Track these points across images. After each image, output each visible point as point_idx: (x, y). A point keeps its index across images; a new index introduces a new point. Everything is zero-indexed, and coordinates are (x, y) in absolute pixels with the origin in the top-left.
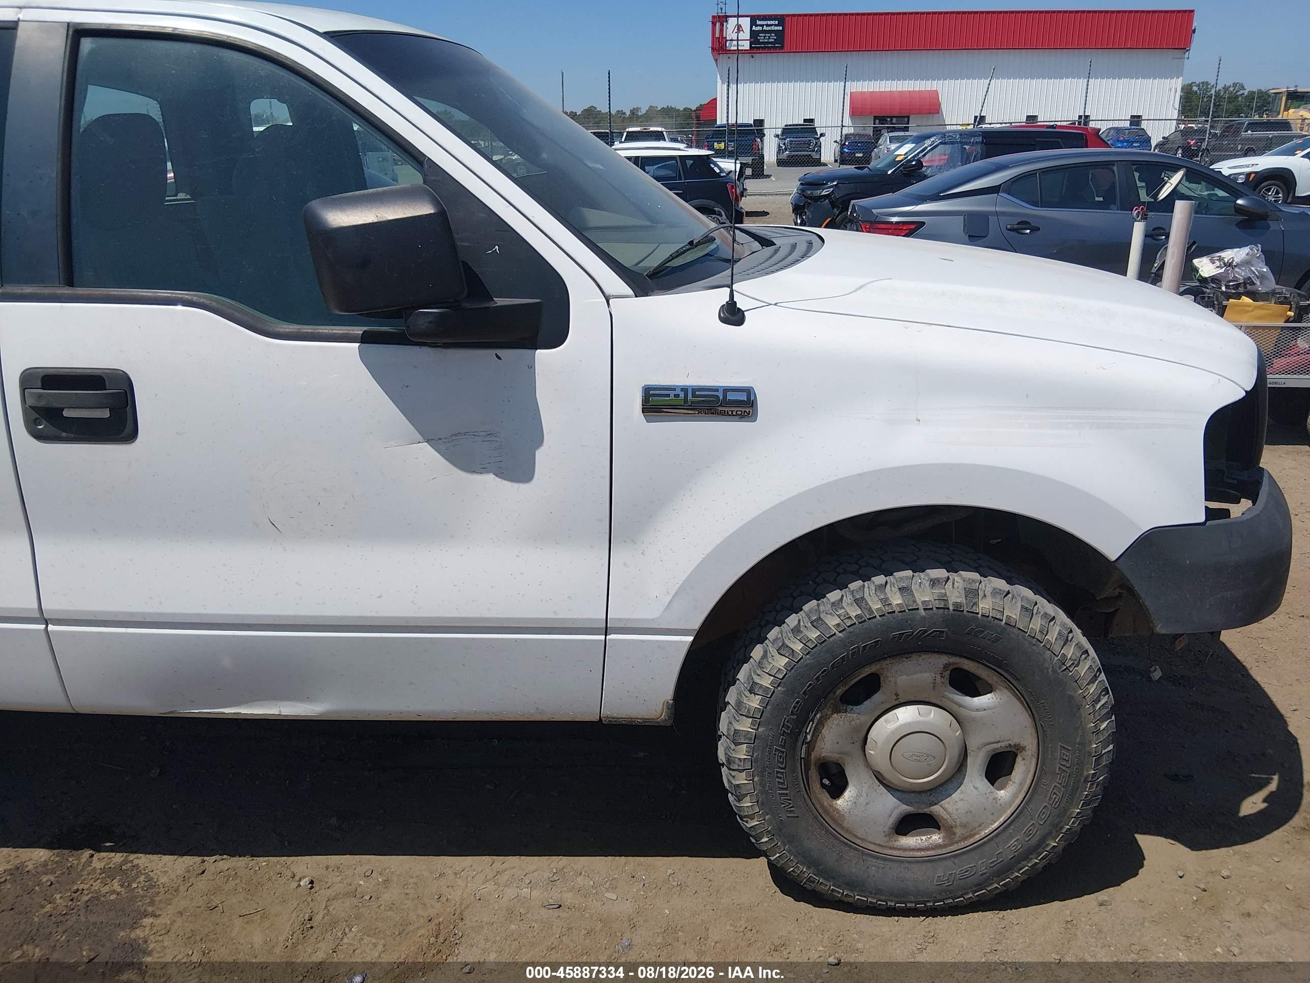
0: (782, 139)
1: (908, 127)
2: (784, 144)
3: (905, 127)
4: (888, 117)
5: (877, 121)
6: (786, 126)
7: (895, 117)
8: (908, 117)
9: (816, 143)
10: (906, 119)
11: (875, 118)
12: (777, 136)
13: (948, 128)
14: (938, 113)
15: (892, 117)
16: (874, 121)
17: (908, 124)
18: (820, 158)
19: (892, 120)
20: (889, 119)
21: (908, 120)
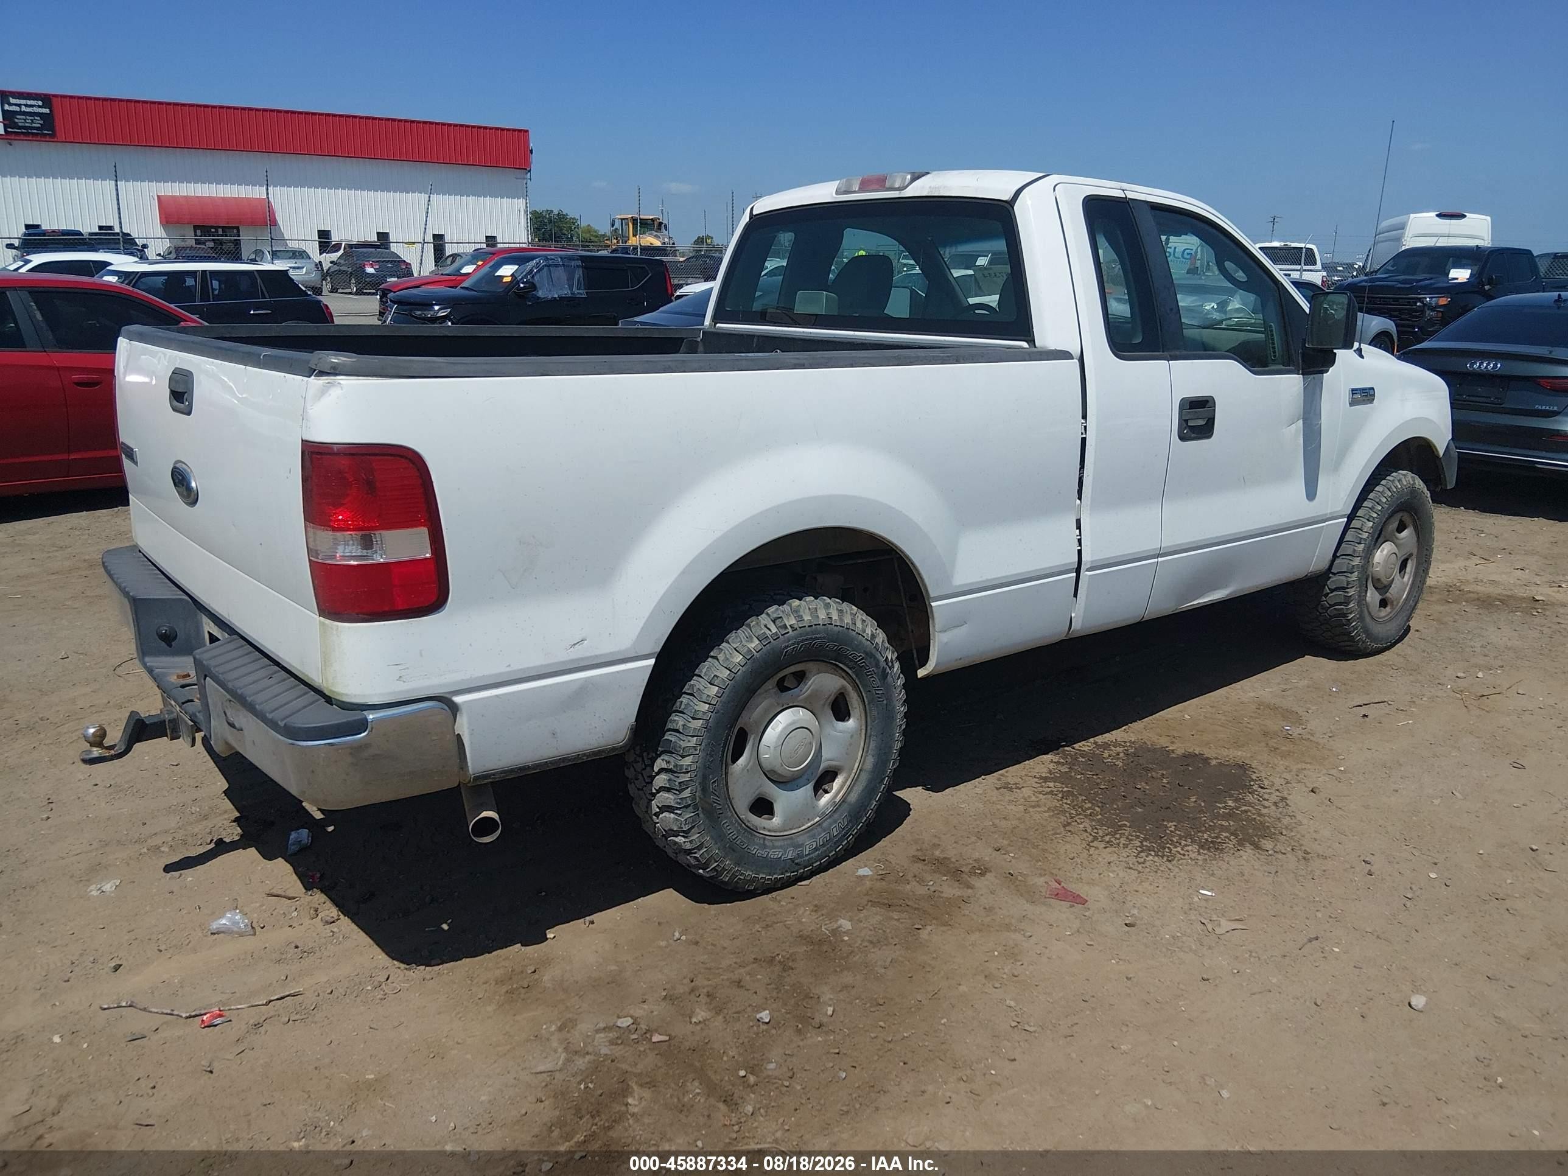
1: (239, 240)
4: (212, 227)
5: (199, 232)
7: (220, 227)
8: (238, 228)
10: (235, 231)
11: (196, 228)
15: (216, 228)
16: (195, 232)
17: (239, 236)
19: (217, 231)
20: (213, 230)
21: (238, 231)
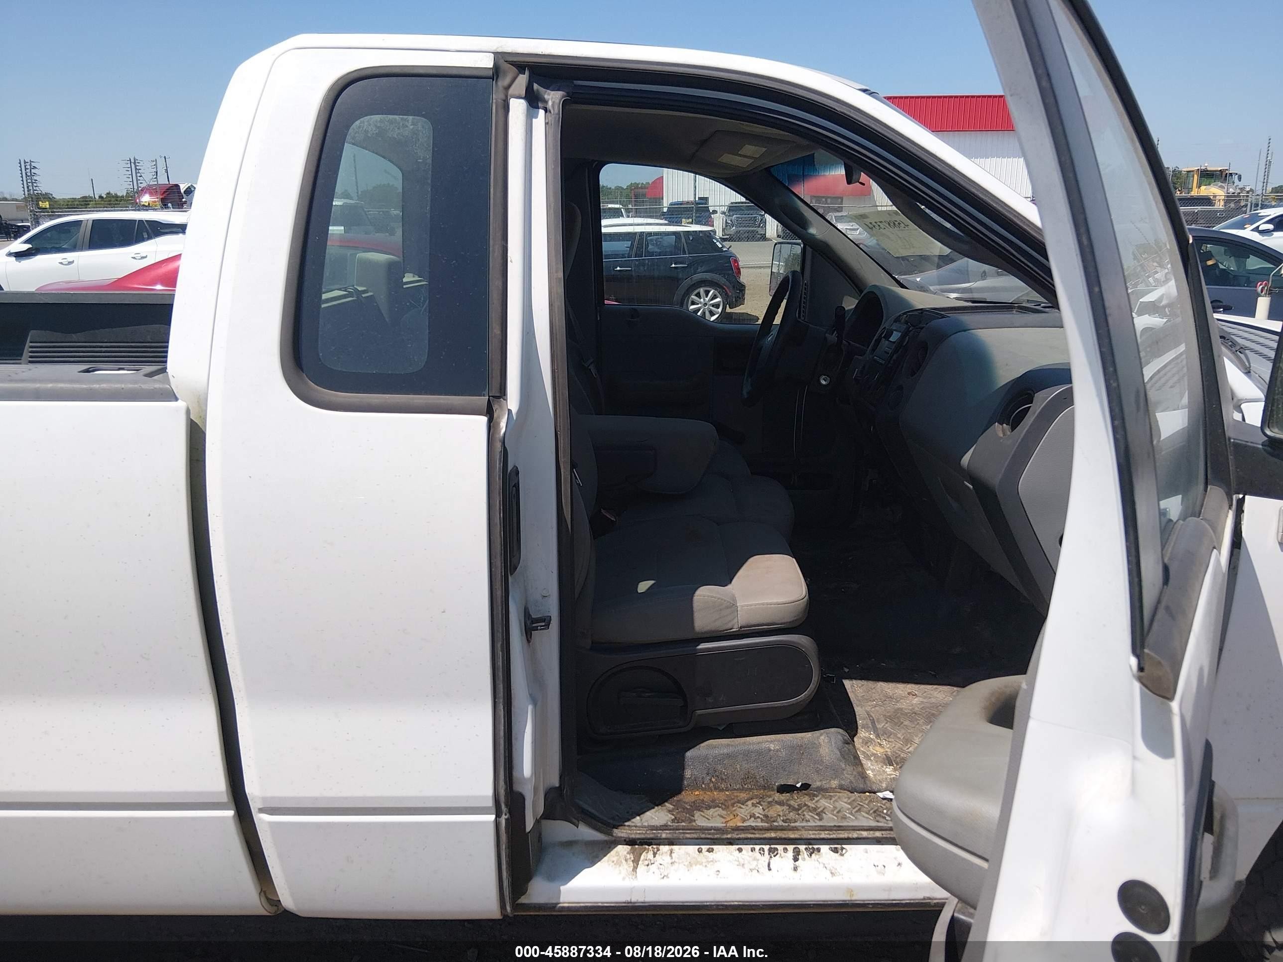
0: (729, 216)
2: (731, 221)
3: (839, 207)
4: (823, 197)
6: (732, 203)
8: (842, 199)
9: (762, 220)
10: (840, 200)
12: (723, 213)
13: (879, 209)
14: (870, 195)
15: (826, 198)
18: (765, 234)
19: (826, 200)
20: (824, 200)
21: (842, 201)
